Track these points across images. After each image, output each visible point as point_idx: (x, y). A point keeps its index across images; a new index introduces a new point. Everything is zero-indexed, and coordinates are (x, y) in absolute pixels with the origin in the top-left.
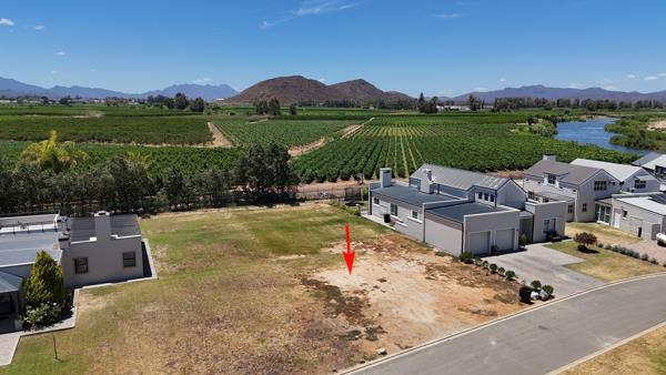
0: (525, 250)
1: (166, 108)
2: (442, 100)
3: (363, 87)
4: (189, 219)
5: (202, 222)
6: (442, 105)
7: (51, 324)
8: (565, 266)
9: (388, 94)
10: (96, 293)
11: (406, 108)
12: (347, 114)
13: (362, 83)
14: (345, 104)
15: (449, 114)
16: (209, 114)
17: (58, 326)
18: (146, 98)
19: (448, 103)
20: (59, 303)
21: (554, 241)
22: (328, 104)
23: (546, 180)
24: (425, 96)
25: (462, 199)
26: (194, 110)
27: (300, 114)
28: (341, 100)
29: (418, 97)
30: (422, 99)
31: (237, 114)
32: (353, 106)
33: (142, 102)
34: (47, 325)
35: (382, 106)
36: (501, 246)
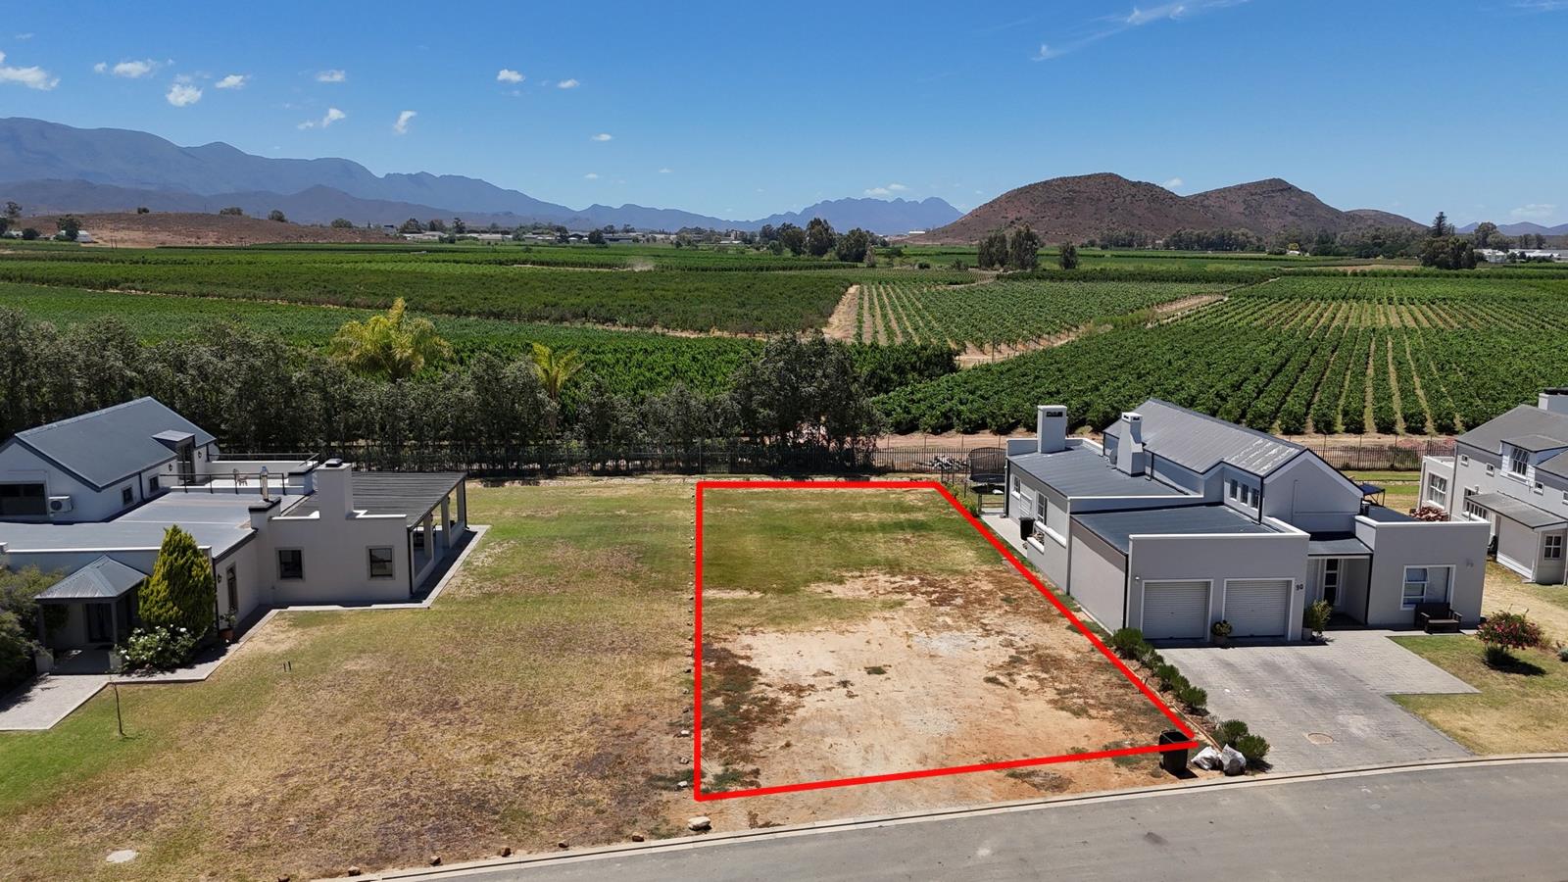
0: (1322, 642)
1: (788, 253)
2: (1508, 234)
3: (1279, 199)
4: (607, 493)
5: (628, 502)
6: (1503, 246)
7: (172, 669)
8: (1393, 697)
9: (1352, 217)
10: (299, 622)
11: (1390, 254)
12: (1211, 267)
13: (1279, 188)
14: (1223, 244)
15: (1518, 271)
16: (873, 266)
17: (182, 674)
18: (758, 229)
19: (1526, 242)
20: (194, 630)
21: (1432, 629)
22: (1179, 243)
23: (1507, 460)
24: (1448, 222)
25: (1193, 495)
26: (843, 258)
27: (1085, 266)
28: (1210, 233)
29: (1430, 223)
30: (1440, 229)
31: (935, 266)
32: (1243, 248)
33: (747, 240)
34: (163, 669)
35: (1325, 247)
36: (1240, 625)
